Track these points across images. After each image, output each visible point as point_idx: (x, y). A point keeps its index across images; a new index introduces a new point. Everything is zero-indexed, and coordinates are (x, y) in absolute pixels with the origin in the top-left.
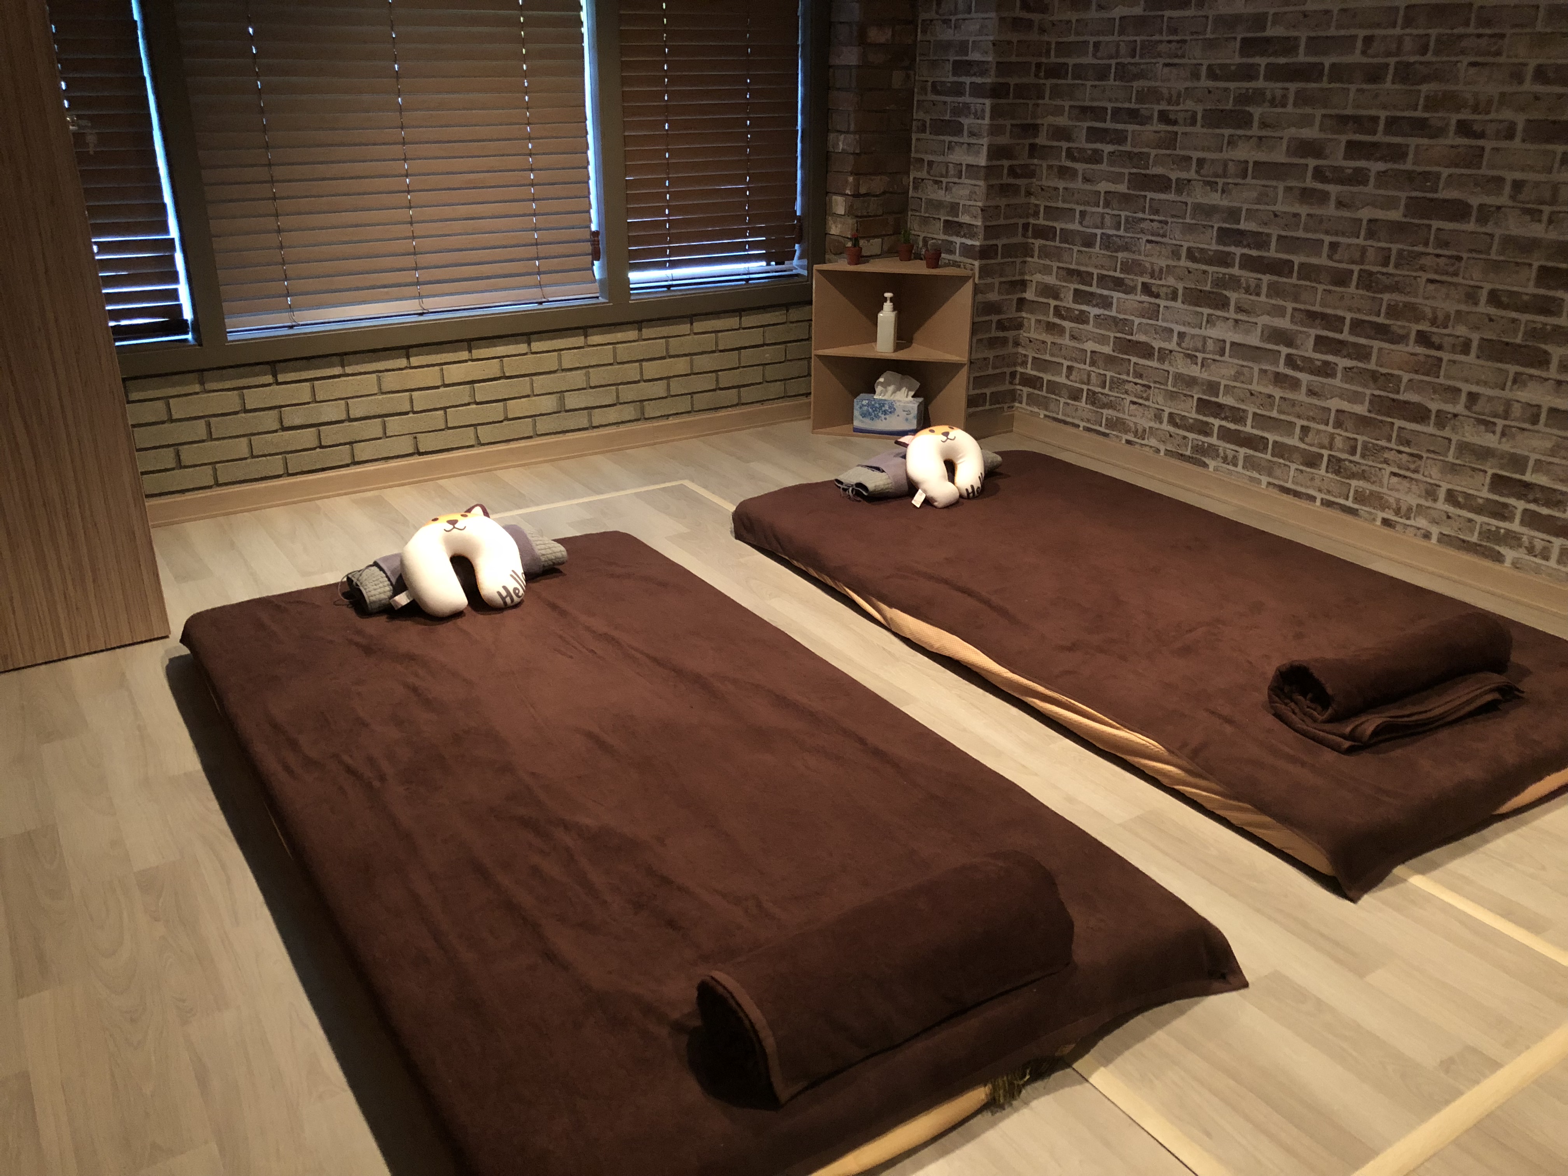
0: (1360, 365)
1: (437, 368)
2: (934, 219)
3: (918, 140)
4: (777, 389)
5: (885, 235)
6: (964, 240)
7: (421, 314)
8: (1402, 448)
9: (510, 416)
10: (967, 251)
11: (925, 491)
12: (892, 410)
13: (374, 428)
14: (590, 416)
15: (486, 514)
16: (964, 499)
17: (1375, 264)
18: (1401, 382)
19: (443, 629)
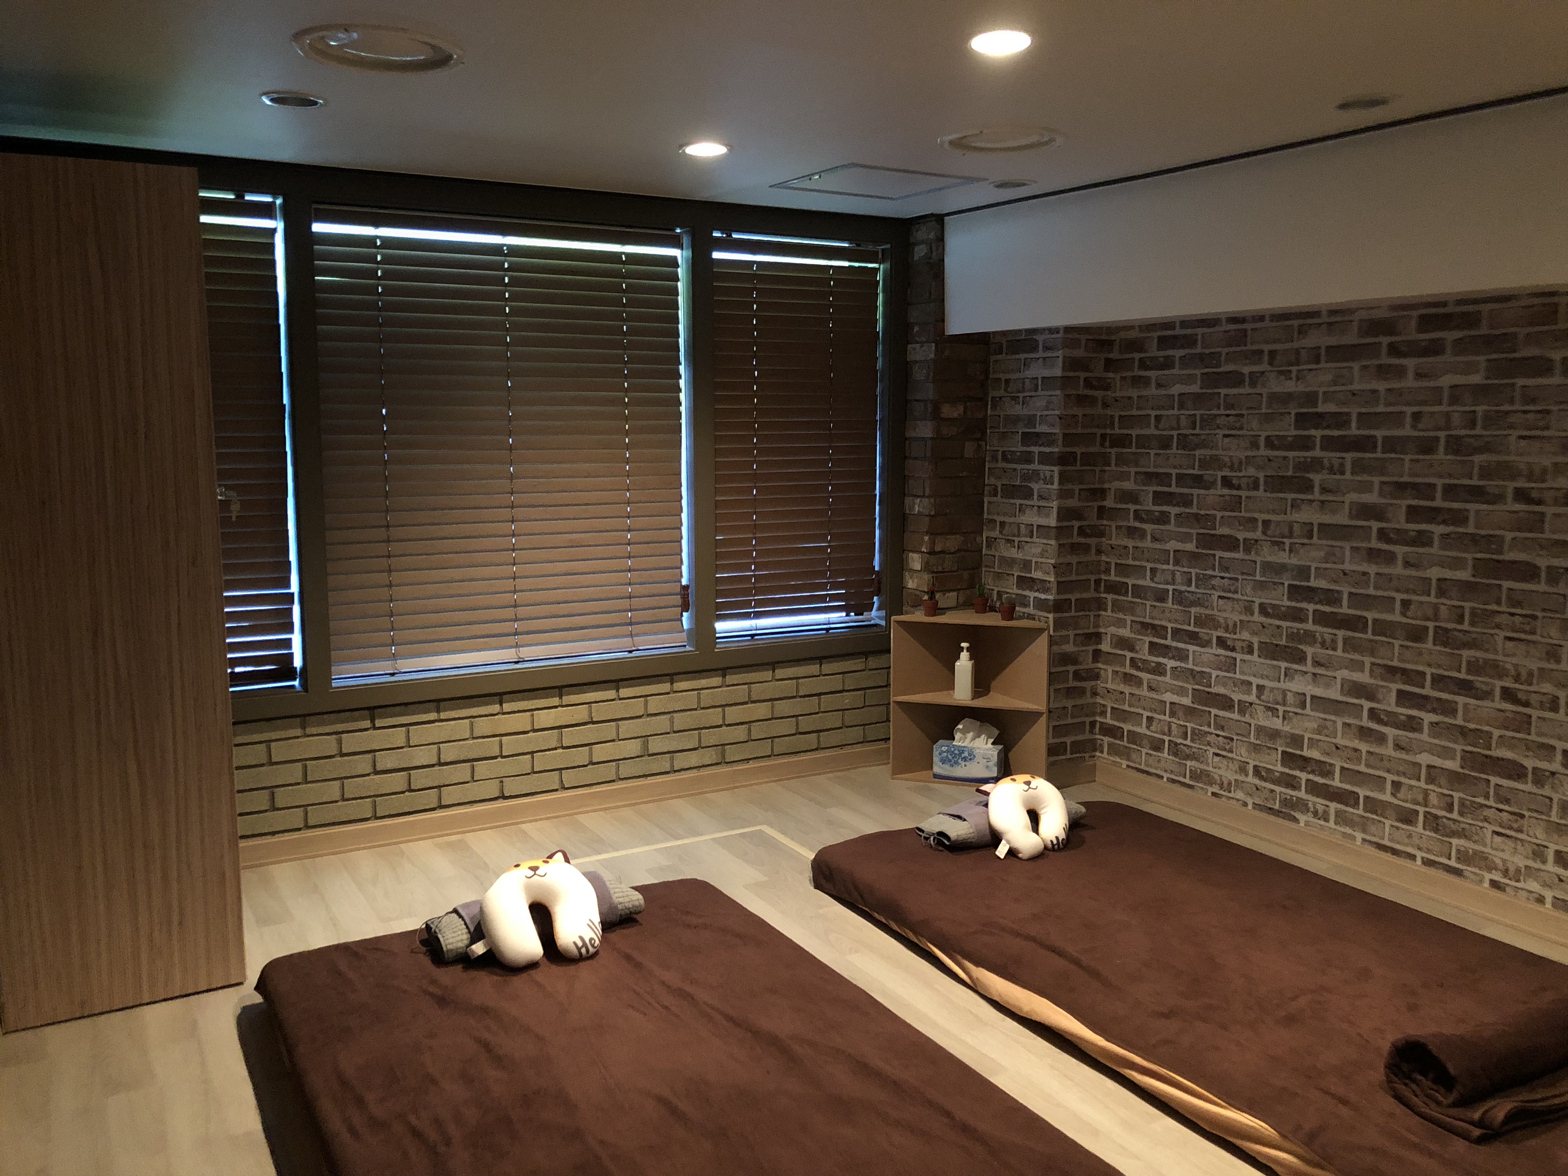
0: (1447, 720)
1: (528, 713)
2: (1008, 575)
3: (989, 502)
4: (856, 733)
5: (960, 589)
6: (1037, 594)
7: (517, 663)
8: (1501, 806)
9: (595, 760)
10: (1041, 605)
11: (1008, 842)
12: (970, 757)
13: (462, 772)
14: (672, 759)
15: (567, 860)
16: (1049, 851)
17: (1449, 620)
18: (1491, 738)
19: (518, 982)
